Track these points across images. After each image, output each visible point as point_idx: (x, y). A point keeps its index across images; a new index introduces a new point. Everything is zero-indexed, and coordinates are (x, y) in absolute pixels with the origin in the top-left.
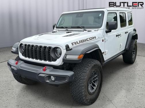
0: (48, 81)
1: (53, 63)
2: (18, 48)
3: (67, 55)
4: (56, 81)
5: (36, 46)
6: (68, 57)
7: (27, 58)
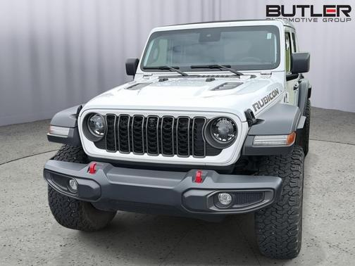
0: (213, 208)
1: (209, 160)
2: (76, 127)
3: (257, 137)
4: (235, 206)
5: (151, 117)
6: (261, 141)
7: (118, 152)
